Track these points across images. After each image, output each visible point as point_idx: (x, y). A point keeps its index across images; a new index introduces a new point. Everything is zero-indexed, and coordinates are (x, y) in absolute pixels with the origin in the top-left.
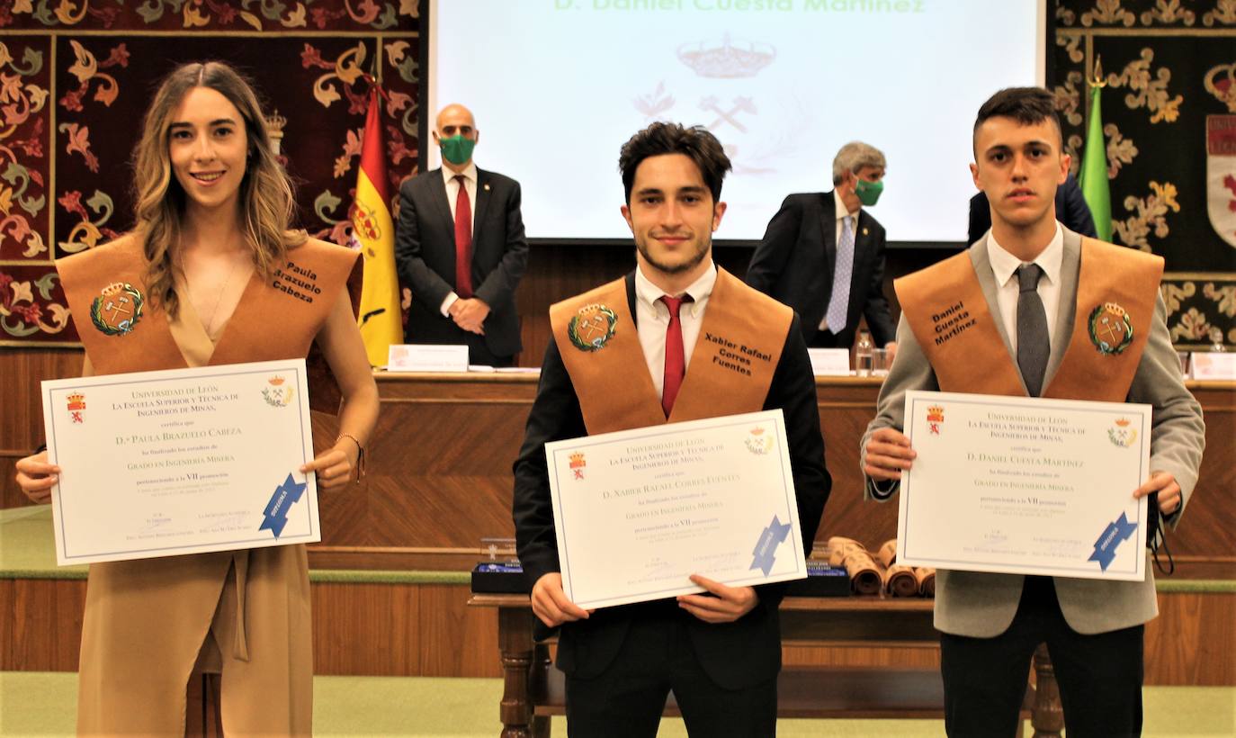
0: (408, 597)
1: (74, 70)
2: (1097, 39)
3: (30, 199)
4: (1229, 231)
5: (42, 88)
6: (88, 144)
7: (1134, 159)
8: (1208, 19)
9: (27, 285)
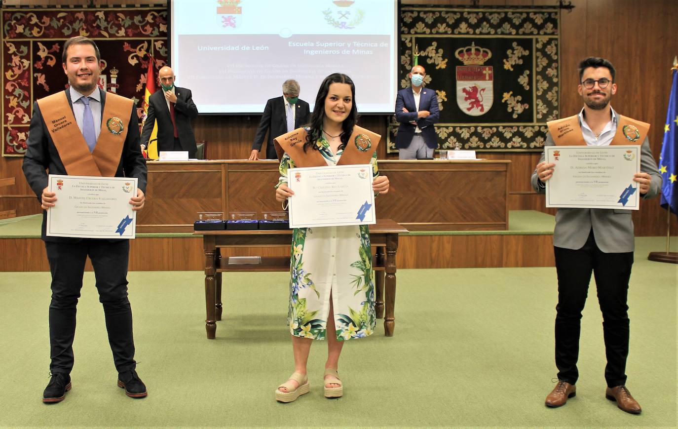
0: (168, 242)
1: (39, 53)
2: (416, 38)
3: (24, 102)
4: (465, 108)
5: (27, 60)
6: (45, 81)
7: (430, 82)
8: (456, 31)
9: (24, 134)
